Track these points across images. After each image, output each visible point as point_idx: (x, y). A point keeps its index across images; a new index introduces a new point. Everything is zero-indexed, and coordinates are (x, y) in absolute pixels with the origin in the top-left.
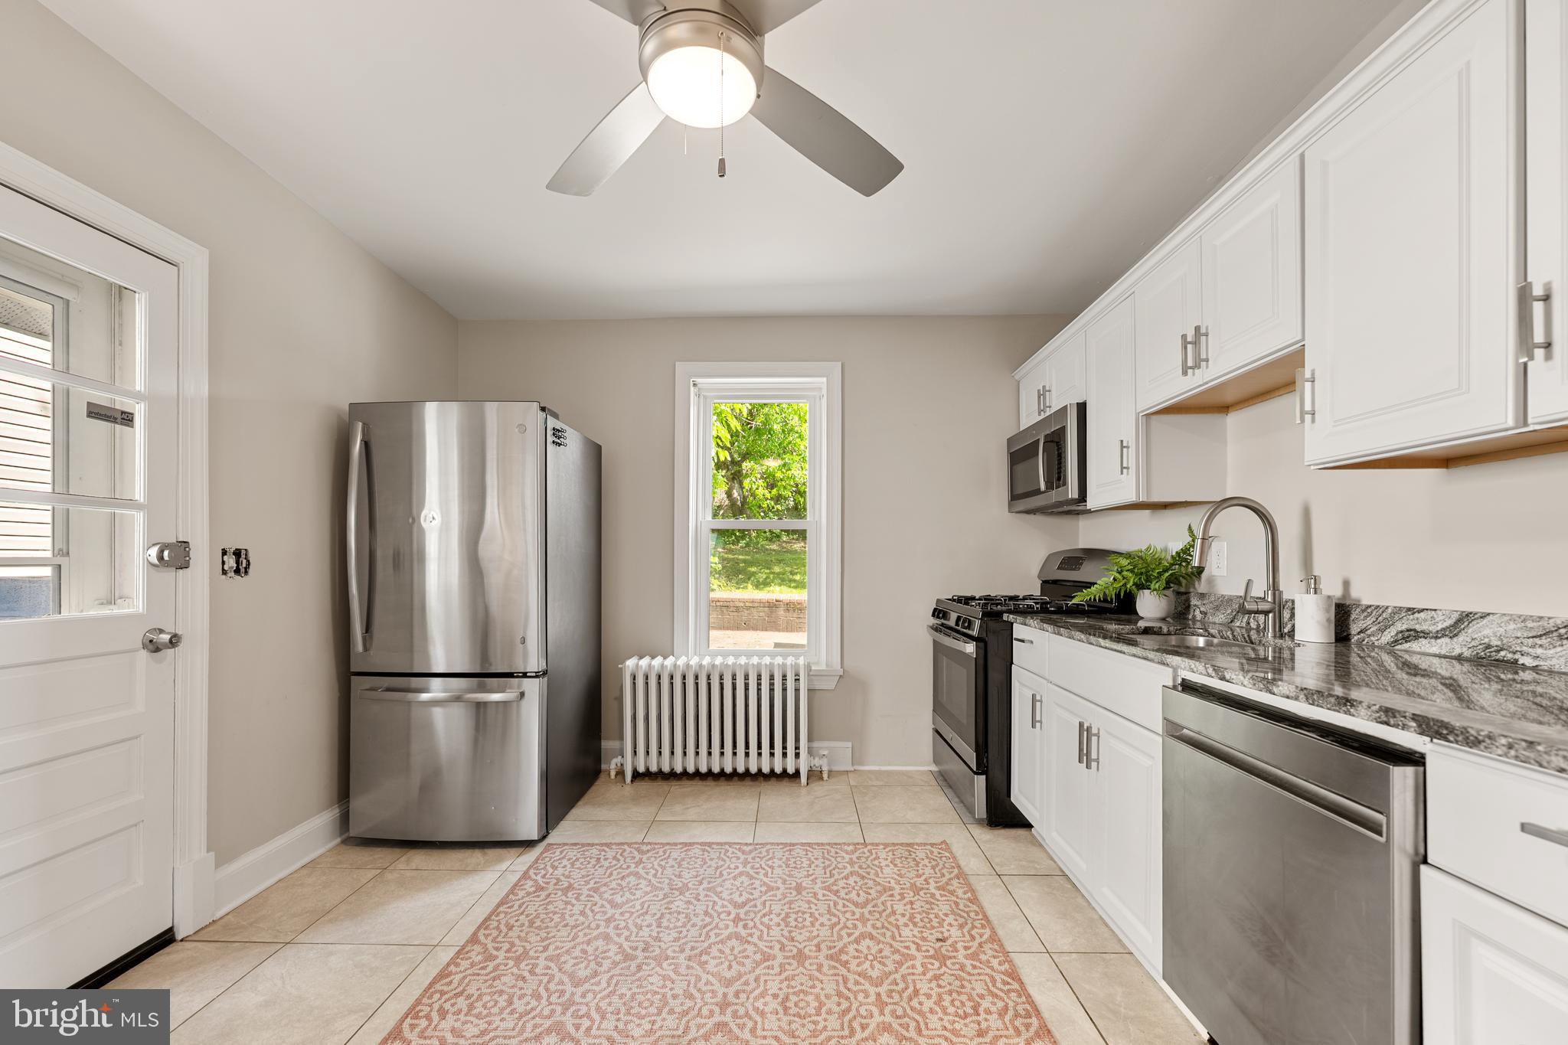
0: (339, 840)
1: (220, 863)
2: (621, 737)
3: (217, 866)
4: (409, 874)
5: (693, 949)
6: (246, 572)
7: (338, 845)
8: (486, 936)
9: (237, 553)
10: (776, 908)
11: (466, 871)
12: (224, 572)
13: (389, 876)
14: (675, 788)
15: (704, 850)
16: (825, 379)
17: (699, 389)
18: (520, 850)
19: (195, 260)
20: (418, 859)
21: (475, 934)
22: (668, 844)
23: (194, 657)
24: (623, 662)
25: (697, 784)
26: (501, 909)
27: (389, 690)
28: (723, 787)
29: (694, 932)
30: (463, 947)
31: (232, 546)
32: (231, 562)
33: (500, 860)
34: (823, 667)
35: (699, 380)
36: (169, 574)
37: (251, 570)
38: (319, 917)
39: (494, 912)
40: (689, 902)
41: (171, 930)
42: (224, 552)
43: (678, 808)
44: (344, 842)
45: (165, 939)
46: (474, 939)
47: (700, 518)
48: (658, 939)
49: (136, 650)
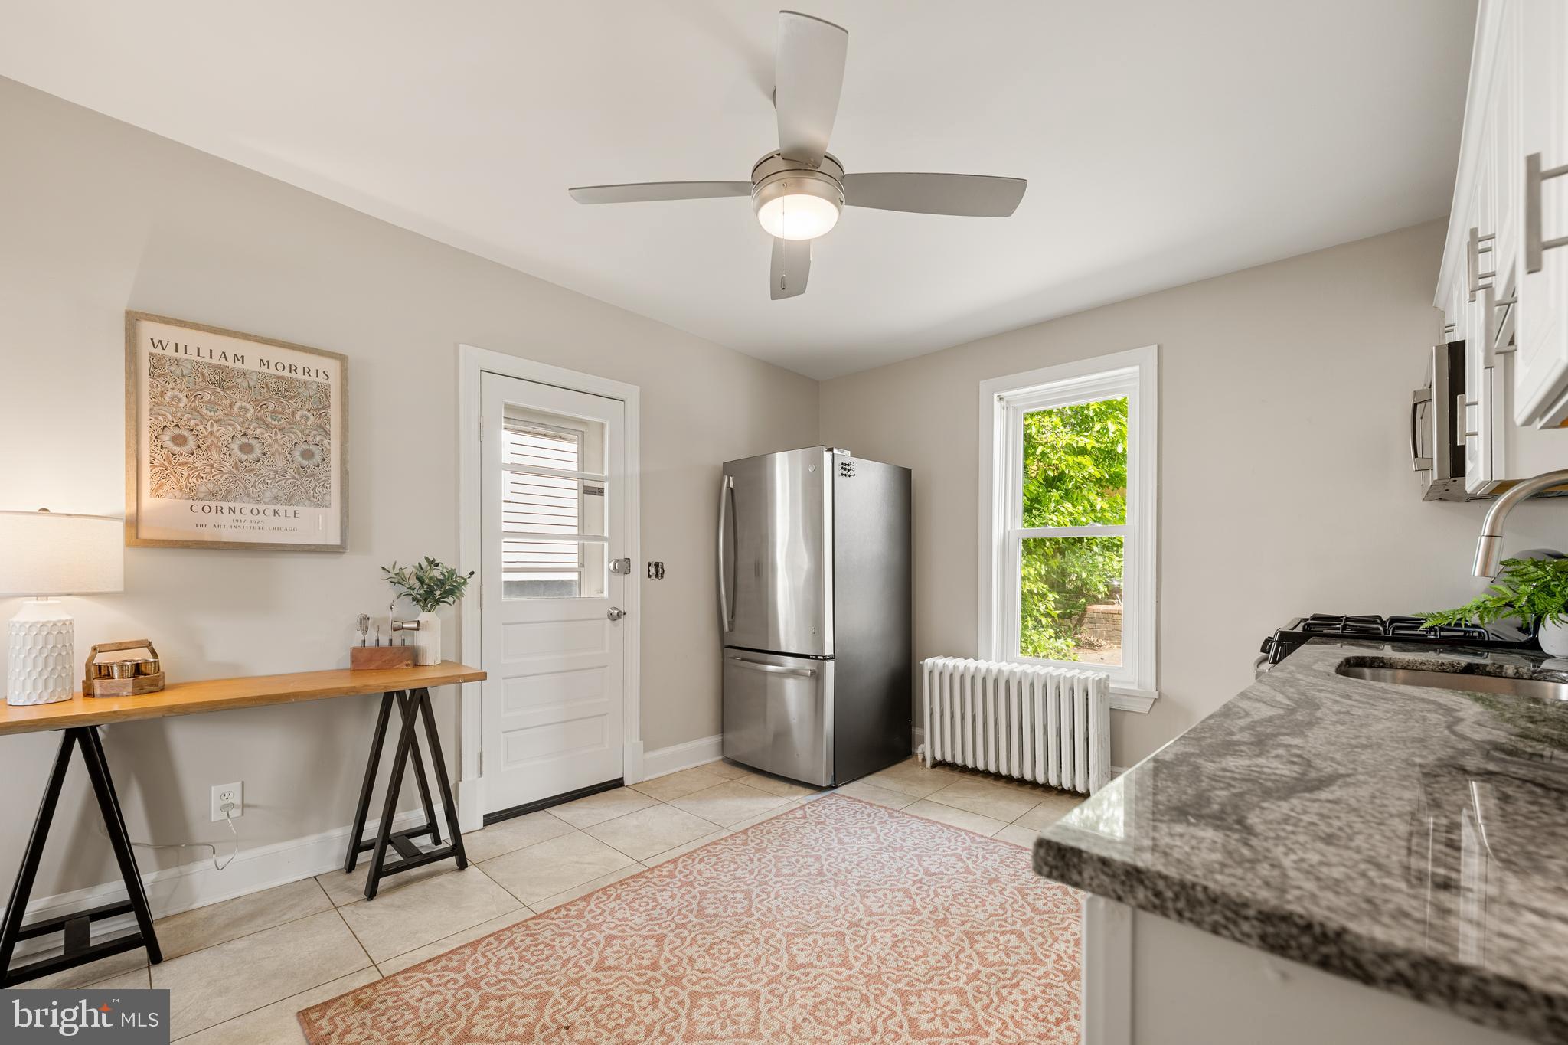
0: (721, 757)
1: (646, 750)
2: (922, 726)
3: (645, 751)
4: (742, 786)
5: (867, 886)
6: (662, 577)
7: (717, 761)
8: (753, 832)
9: (657, 565)
10: (957, 886)
11: (772, 794)
12: (650, 576)
13: (732, 785)
14: (966, 780)
15: (940, 830)
16: (1137, 368)
17: (1007, 402)
18: (812, 791)
19: (632, 393)
20: (754, 780)
21: (747, 829)
22: (917, 817)
23: (632, 624)
24: (923, 660)
25: (989, 782)
26: (773, 821)
27: (743, 659)
28: (1012, 791)
29: (878, 877)
30: (736, 834)
31: (654, 561)
32: (653, 570)
33: (796, 794)
34: (1136, 688)
35: (1003, 394)
36: (620, 577)
37: (665, 575)
38: (686, 795)
39: (767, 821)
40: (894, 859)
41: (622, 779)
42: (650, 564)
43: (951, 795)
44: (723, 760)
45: (618, 783)
46: (745, 832)
47: (1009, 528)
48: (849, 872)
49: (604, 619)
